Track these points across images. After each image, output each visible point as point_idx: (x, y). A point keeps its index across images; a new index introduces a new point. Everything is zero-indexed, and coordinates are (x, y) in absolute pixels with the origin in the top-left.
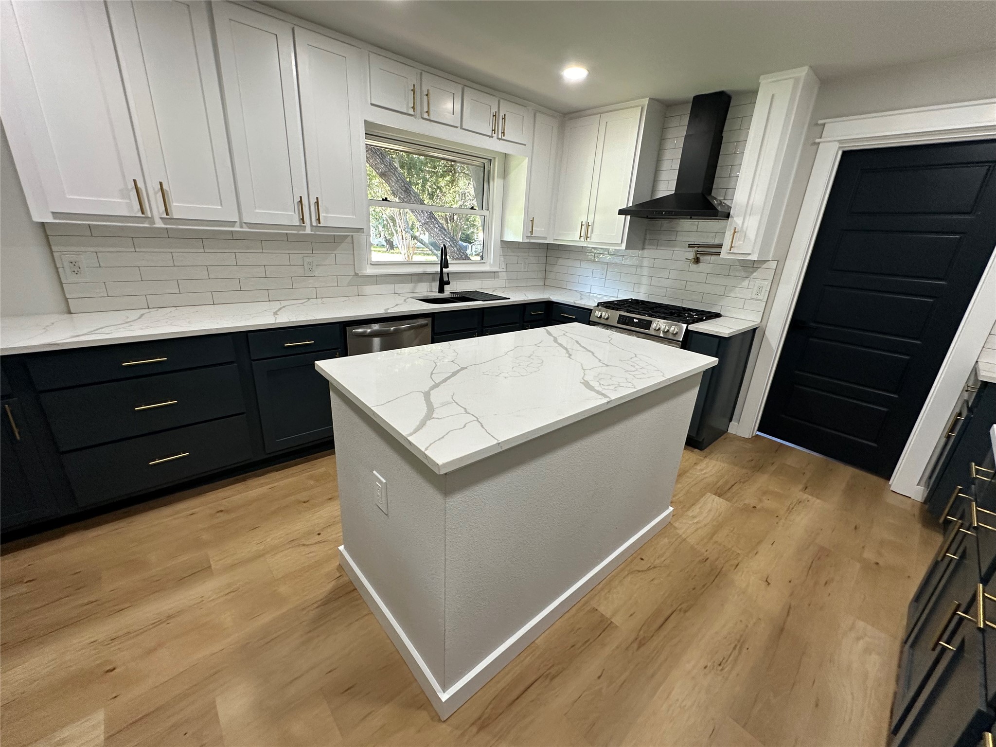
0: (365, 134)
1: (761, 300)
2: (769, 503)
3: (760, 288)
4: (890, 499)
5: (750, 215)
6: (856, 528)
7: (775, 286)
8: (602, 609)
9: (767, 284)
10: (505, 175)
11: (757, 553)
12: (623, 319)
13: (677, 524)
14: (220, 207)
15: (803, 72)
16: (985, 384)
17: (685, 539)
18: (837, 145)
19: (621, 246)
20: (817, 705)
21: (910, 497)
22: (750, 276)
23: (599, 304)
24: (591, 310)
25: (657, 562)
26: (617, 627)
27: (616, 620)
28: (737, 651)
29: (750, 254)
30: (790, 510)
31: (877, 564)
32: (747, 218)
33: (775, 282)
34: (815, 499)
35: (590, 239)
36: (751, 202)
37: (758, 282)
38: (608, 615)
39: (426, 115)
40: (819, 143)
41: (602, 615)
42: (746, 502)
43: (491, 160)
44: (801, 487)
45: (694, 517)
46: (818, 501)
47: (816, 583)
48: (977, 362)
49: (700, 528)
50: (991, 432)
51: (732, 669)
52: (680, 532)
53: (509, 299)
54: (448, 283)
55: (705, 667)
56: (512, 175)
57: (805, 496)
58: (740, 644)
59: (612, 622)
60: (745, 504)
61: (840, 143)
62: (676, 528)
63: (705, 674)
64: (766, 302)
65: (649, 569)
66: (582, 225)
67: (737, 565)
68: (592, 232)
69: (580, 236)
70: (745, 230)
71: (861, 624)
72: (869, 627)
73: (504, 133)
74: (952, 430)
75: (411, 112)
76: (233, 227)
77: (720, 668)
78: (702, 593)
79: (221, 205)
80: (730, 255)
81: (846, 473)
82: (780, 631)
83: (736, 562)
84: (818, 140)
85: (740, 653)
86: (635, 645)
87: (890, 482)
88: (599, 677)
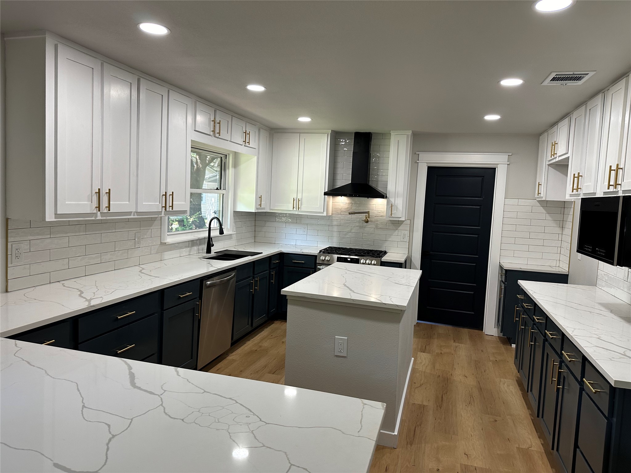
0: (191, 147)
1: (406, 242)
2: (445, 350)
3: (404, 235)
4: (487, 338)
5: (397, 197)
6: (482, 351)
7: (411, 234)
8: (416, 403)
9: (407, 233)
10: (236, 165)
11: (455, 369)
12: (340, 259)
13: (417, 367)
14: (128, 203)
15: (410, 133)
16: (506, 270)
17: (425, 372)
18: (426, 164)
19: (323, 214)
20: (504, 403)
21: (493, 335)
22: (398, 228)
23: (320, 251)
24: (316, 256)
25: (422, 382)
26: (427, 405)
27: (425, 403)
28: (472, 398)
29: (401, 217)
30: (455, 351)
31: (496, 361)
32: (396, 199)
33: (411, 231)
34: (461, 344)
35: (301, 209)
36: (397, 191)
37: (403, 232)
38: (421, 404)
39: (217, 135)
40: (418, 163)
41: (419, 404)
42: (436, 351)
43: (226, 155)
44: (452, 341)
45: (421, 363)
46: (463, 345)
47: (481, 372)
48: (500, 262)
49: (427, 366)
50: (518, 283)
51: (474, 404)
52: (421, 369)
53: (262, 253)
54: (213, 245)
55: (466, 405)
56: (243, 167)
57: (457, 344)
58: (471, 396)
59: (424, 405)
60: (436, 353)
61: (427, 164)
62: (418, 369)
63: (468, 407)
64: (409, 242)
65: (421, 385)
66: (294, 200)
67: (452, 375)
68: (301, 204)
69: (294, 207)
70: (396, 205)
71: (502, 380)
72: (505, 380)
73: (249, 143)
74: (500, 294)
75: (212, 133)
76: (130, 215)
77: (471, 404)
78: (447, 386)
79: (129, 201)
80: (391, 218)
81: (465, 332)
82: (480, 389)
83: (451, 374)
84: (417, 161)
85: (473, 398)
86: (439, 408)
87: (484, 331)
88: (436, 419)
